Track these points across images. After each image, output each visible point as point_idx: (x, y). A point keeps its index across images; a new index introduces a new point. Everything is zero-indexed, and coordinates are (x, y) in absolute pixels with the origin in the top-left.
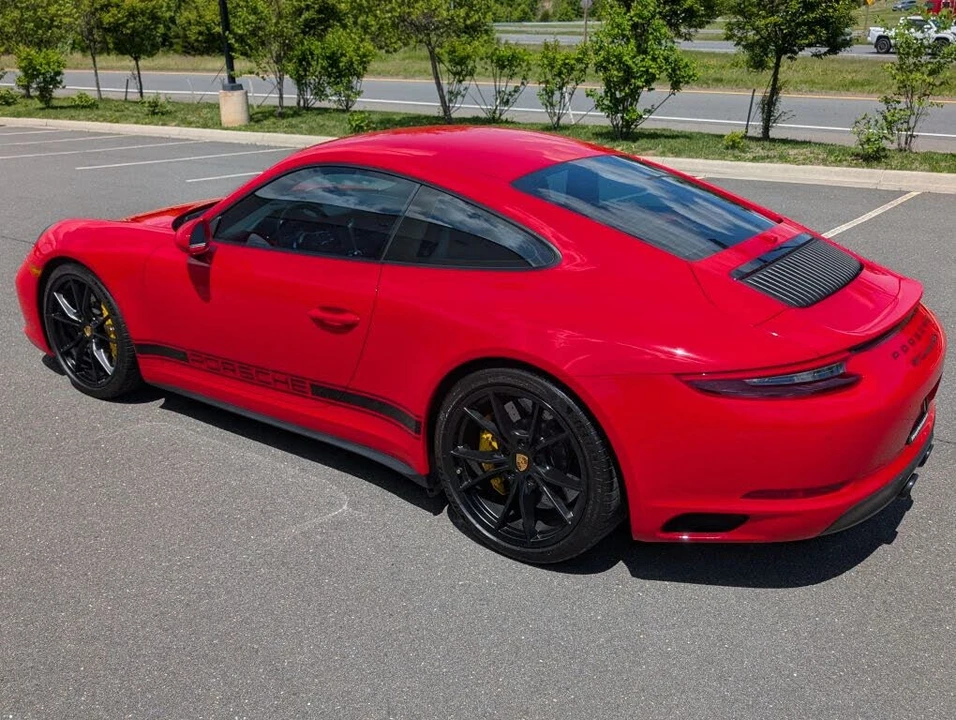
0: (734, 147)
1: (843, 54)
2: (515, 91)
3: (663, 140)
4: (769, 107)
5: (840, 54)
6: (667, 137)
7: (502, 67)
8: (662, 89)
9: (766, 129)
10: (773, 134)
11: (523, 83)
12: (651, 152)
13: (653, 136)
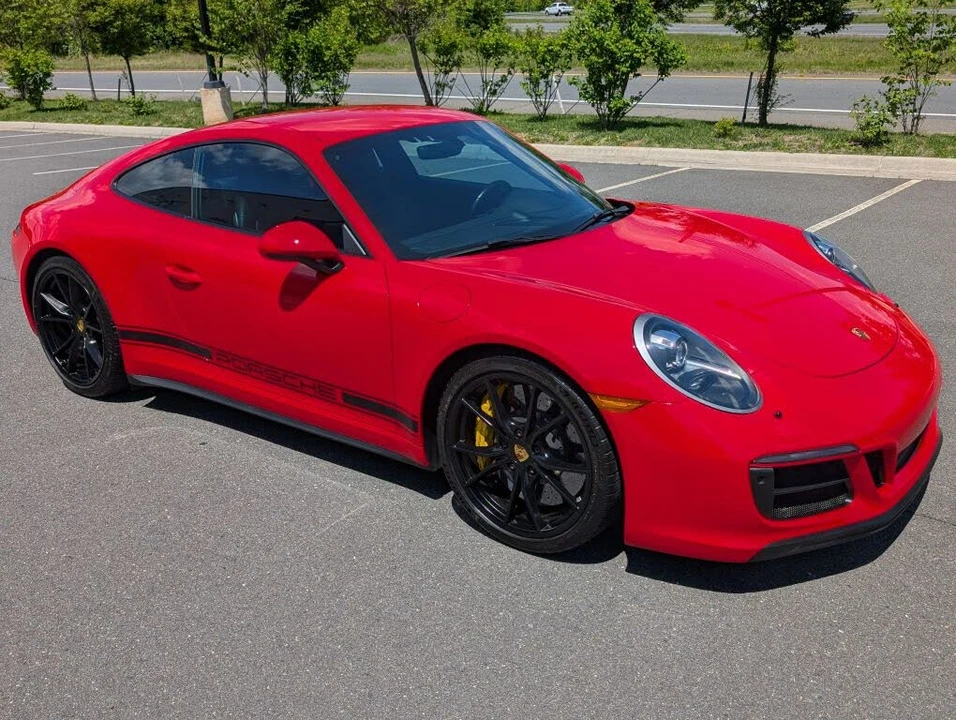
0: (725, 134)
1: (842, 33)
2: (502, 81)
3: (651, 129)
4: (766, 91)
5: (839, 33)
6: (656, 125)
7: (488, 56)
8: (648, 75)
9: (763, 114)
10: (770, 119)
11: (510, 73)
12: (636, 142)
13: (642, 124)
